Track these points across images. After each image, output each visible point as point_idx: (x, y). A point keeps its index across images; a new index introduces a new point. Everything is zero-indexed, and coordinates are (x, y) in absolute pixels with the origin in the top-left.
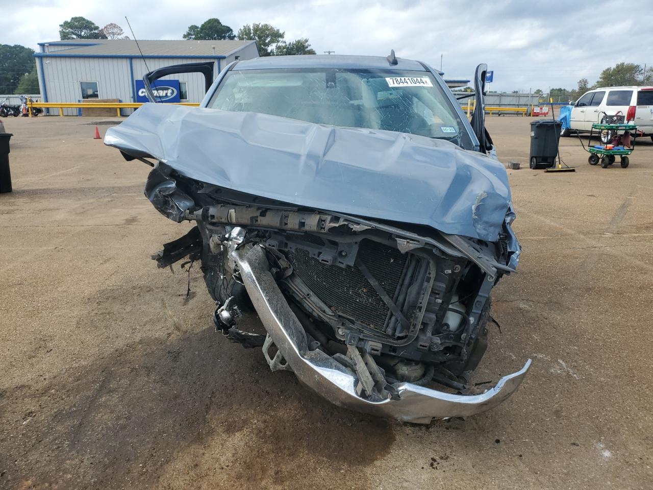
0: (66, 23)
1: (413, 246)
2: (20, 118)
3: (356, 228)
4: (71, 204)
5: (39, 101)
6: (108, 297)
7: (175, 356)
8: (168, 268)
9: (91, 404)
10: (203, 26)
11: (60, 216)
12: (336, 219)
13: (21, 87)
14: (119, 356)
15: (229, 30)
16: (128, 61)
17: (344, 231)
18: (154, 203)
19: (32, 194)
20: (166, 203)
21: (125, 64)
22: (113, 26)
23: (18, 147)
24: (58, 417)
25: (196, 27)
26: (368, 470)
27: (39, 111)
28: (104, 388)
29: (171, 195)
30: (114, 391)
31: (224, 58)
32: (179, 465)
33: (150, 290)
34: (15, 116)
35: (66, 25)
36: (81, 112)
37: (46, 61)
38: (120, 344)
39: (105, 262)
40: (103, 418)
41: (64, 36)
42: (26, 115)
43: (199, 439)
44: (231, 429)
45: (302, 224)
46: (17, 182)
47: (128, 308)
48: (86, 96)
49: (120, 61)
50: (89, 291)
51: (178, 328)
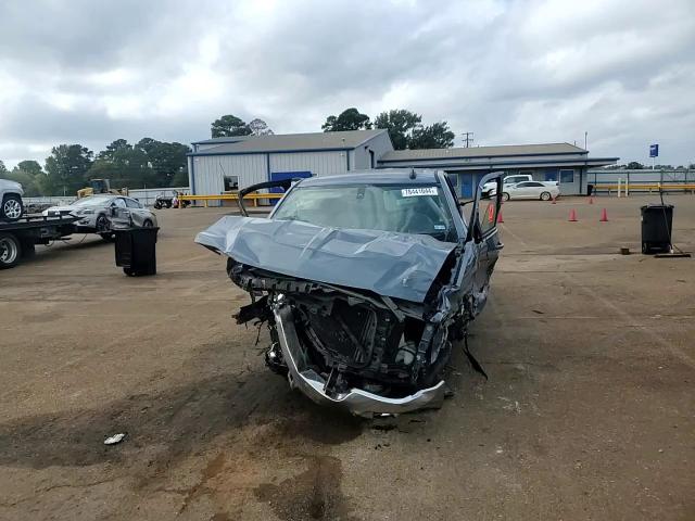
0: (217, 121)
1: (357, 302)
2: (171, 209)
3: (326, 290)
4: (200, 283)
5: (188, 193)
6: (208, 348)
7: (241, 384)
8: (244, 325)
9: (181, 406)
10: (341, 116)
11: (189, 293)
12: (315, 285)
13: (175, 181)
14: (204, 383)
15: (366, 118)
16: (266, 156)
17: (320, 292)
18: (232, 278)
19: (170, 276)
20: (239, 278)
21: (263, 158)
22: (258, 121)
23: (165, 236)
24: (161, 410)
25: (334, 117)
26: (334, 447)
27: (187, 202)
28: (191, 399)
29: (241, 273)
30: (197, 400)
31: (353, 149)
32: (223, 437)
33: (238, 345)
34: (168, 207)
35: (218, 123)
36: (223, 203)
37: (197, 159)
38: (208, 376)
39: (213, 326)
40: (187, 413)
41: (215, 133)
42: (176, 207)
43: (240, 426)
44: (260, 423)
45: (297, 289)
46: (160, 266)
47: (219, 356)
48: (227, 188)
49: (258, 156)
50: (196, 344)
51: (248, 369)
